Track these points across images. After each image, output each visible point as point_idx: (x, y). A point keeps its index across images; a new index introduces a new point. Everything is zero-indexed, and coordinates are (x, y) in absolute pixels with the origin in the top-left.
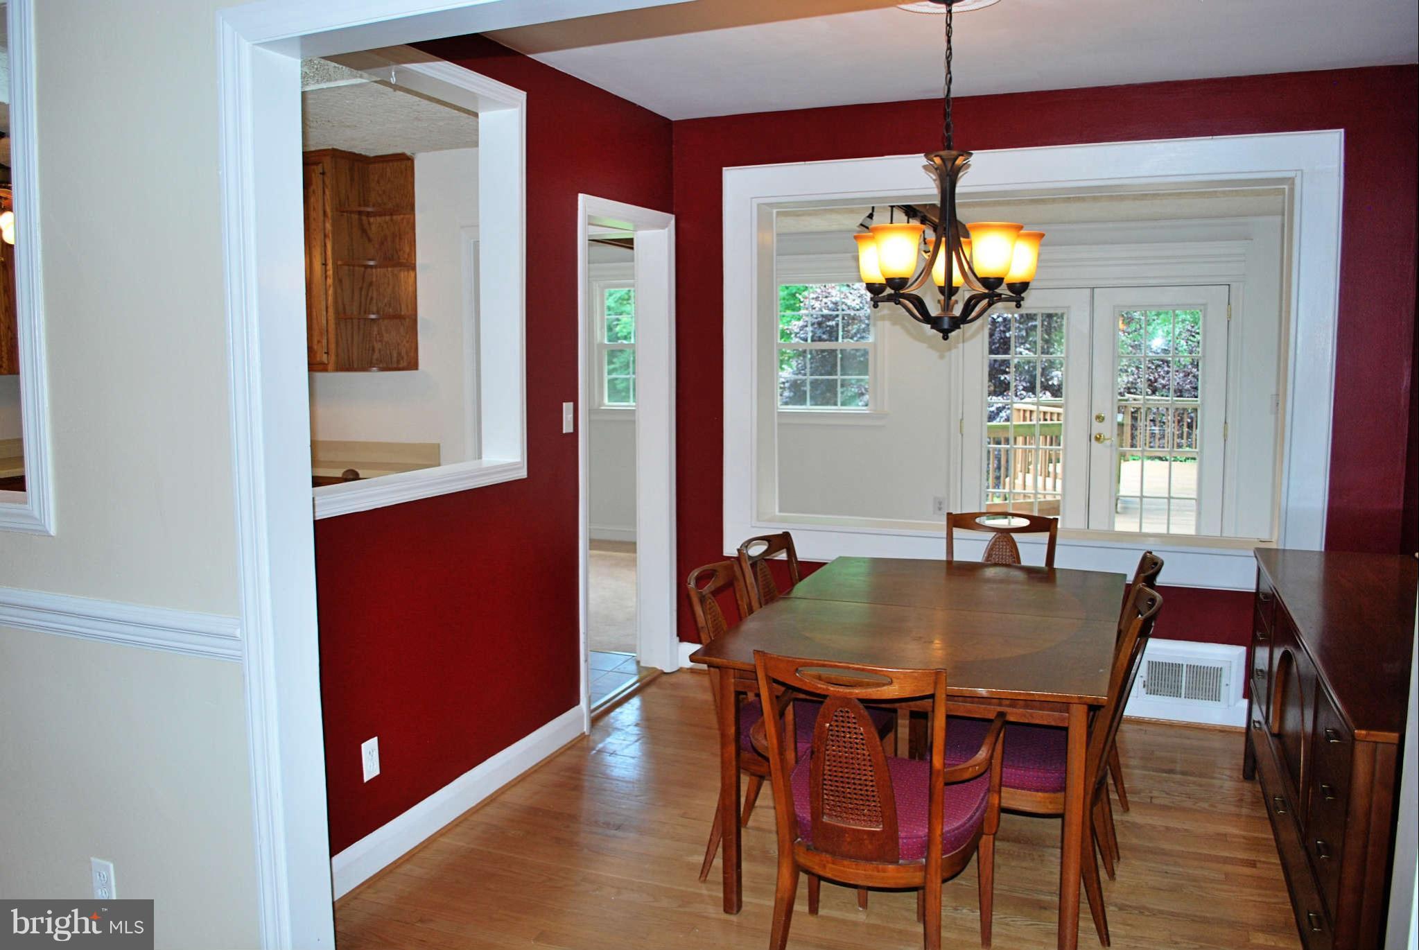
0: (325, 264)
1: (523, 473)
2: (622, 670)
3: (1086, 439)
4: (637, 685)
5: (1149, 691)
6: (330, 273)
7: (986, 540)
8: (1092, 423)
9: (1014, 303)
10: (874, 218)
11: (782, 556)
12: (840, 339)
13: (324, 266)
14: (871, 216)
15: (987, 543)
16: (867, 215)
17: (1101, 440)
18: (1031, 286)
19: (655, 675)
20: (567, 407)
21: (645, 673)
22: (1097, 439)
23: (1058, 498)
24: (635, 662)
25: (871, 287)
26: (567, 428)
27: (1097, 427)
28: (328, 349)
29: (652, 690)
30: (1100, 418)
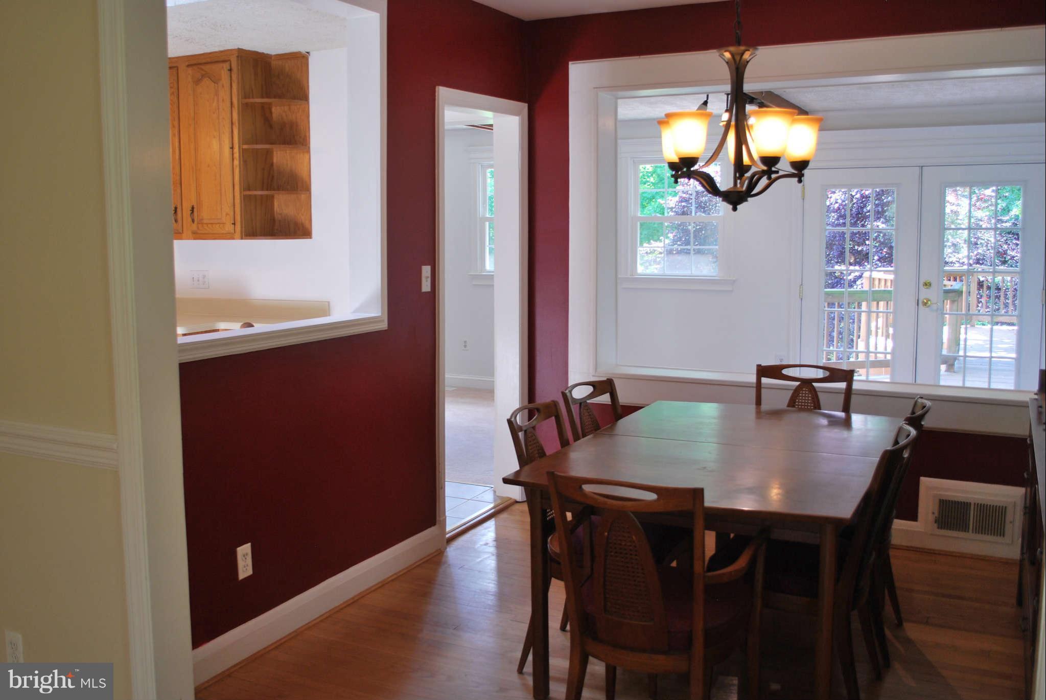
0: (232, 148)
1: (384, 326)
2: (480, 498)
3: (914, 303)
4: (493, 511)
5: (940, 526)
6: (237, 155)
7: (791, 390)
8: (920, 289)
9: (796, 179)
10: (708, 105)
11: (605, 399)
12: (693, 214)
13: (231, 150)
14: (705, 103)
15: (792, 391)
16: (702, 102)
17: (927, 305)
18: (811, 165)
19: (509, 502)
20: (426, 270)
21: (499, 501)
22: (925, 304)
23: (889, 357)
24: (493, 492)
25: (672, 166)
26: (426, 287)
27: (925, 294)
28: (235, 221)
29: (504, 516)
30: (927, 285)
